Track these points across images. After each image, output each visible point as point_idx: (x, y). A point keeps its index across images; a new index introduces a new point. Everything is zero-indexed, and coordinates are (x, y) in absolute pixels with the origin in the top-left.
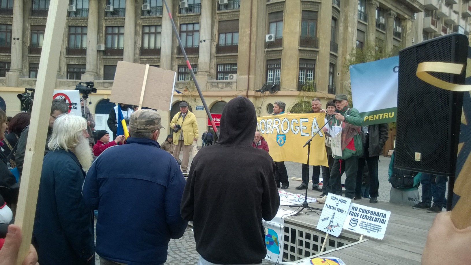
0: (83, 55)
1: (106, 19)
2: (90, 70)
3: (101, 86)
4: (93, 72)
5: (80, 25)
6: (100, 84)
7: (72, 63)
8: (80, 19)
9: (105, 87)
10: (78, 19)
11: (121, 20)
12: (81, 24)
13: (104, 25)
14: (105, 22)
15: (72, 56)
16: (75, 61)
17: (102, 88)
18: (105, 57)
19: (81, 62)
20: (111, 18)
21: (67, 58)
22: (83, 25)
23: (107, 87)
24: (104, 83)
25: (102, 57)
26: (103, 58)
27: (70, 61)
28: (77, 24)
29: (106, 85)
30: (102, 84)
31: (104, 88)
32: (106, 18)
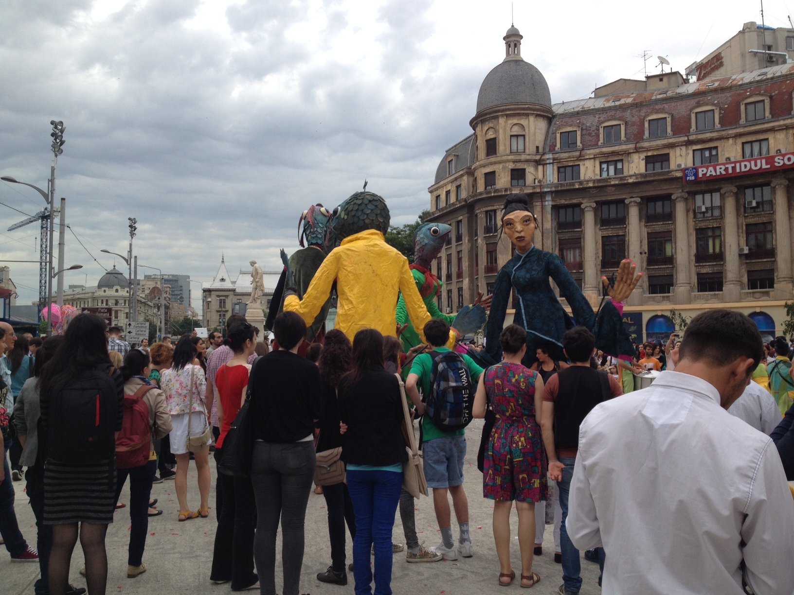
0: (719, 261)
1: (745, 217)
2: (732, 279)
3: (750, 297)
4: (738, 281)
5: (711, 226)
6: (749, 295)
7: (704, 271)
8: (711, 220)
9: (756, 298)
10: (709, 220)
11: (767, 215)
12: (713, 225)
13: (744, 223)
14: (745, 220)
15: (704, 264)
16: (708, 269)
17: (752, 299)
18: (748, 261)
19: (716, 269)
20: (753, 214)
21: (696, 266)
22: (715, 226)
23: (759, 298)
24: (753, 293)
25: (745, 261)
26: (746, 263)
27: (702, 269)
28: (708, 225)
29: (757, 295)
30: (752, 295)
31: (755, 300)
32: (746, 215)
